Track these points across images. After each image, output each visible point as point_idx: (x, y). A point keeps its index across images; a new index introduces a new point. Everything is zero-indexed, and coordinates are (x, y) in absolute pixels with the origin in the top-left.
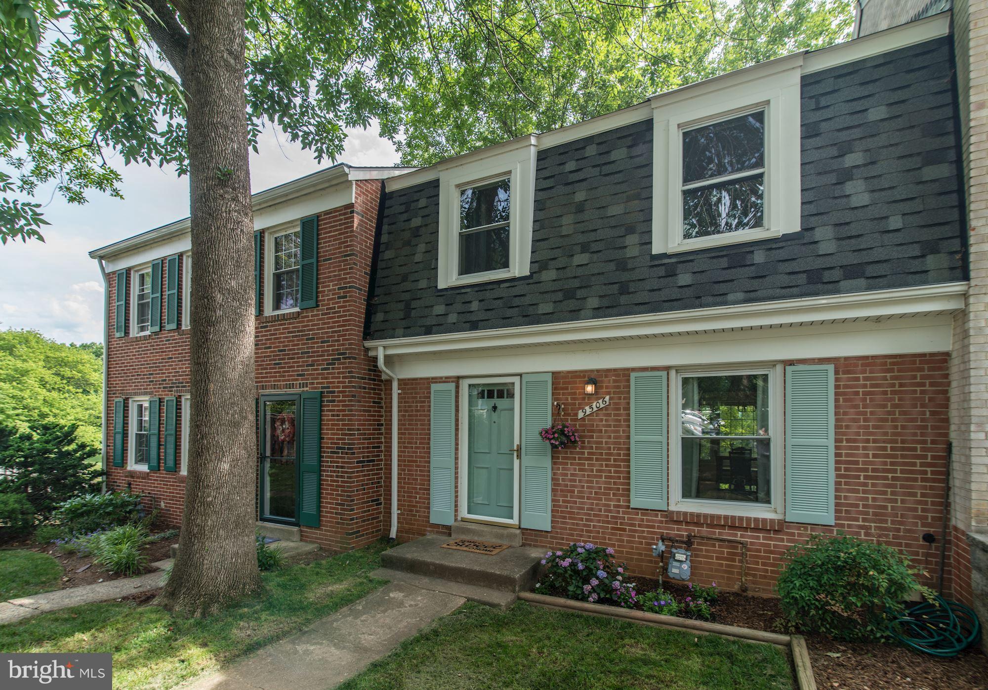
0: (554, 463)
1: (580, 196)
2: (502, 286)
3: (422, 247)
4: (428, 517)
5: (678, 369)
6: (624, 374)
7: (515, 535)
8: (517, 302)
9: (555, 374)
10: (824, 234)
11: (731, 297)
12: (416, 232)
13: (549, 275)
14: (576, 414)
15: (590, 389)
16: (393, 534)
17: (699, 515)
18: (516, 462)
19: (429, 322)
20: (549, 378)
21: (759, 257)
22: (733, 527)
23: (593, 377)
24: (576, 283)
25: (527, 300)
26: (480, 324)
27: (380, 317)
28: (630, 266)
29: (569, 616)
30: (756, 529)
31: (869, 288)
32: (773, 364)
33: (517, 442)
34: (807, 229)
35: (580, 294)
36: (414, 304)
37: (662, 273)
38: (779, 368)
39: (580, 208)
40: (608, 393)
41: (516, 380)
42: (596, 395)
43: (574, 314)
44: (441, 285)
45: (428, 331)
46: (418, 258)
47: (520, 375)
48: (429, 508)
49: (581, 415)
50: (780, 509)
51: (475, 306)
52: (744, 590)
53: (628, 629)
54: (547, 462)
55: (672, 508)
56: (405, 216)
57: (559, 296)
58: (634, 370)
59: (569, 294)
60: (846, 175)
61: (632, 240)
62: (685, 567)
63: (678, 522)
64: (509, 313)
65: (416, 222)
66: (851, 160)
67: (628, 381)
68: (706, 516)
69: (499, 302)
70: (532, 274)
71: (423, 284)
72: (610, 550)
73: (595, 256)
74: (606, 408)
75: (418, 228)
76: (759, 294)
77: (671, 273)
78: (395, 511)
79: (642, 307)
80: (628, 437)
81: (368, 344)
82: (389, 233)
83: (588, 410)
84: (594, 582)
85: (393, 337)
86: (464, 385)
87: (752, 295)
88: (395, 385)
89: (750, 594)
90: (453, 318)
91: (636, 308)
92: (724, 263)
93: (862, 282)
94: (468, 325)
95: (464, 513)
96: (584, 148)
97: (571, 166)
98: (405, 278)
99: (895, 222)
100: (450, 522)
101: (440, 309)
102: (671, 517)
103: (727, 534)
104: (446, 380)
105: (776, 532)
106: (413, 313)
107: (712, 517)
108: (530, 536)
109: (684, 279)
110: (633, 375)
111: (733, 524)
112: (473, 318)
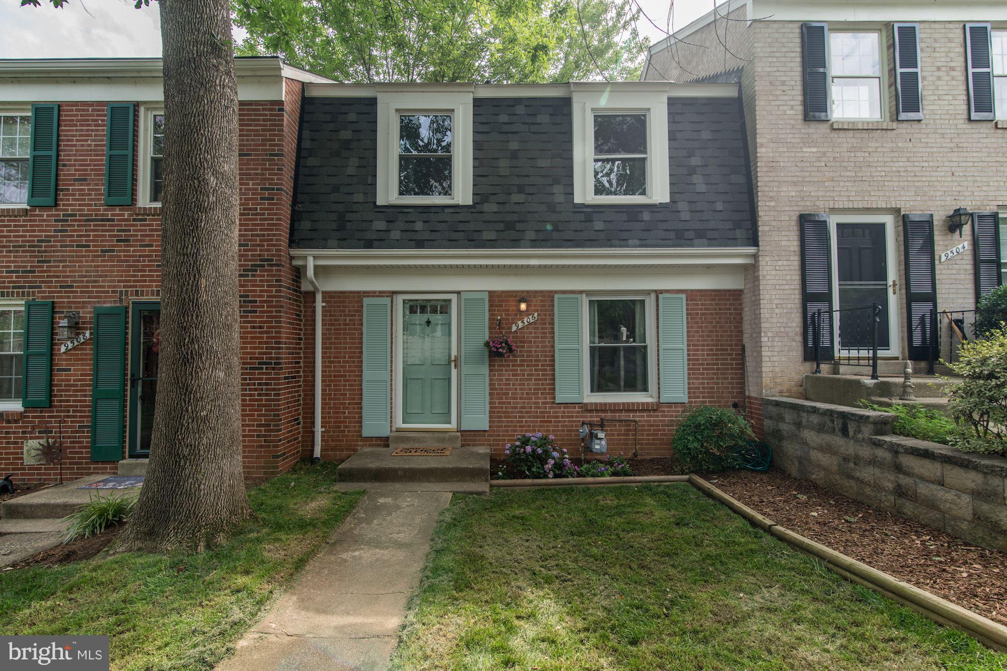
0: (491, 370)
1: (514, 146)
2: (447, 210)
3: (354, 162)
4: (360, 431)
5: (588, 293)
6: (550, 295)
7: (457, 437)
8: (461, 227)
9: (491, 294)
10: (682, 206)
11: (630, 242)
12: (346, 145)
13: (490, 207)
14: (510, 328)
15: (523, 306)
16: (317, 453)
17: (605, 404)
18: (454, 372)
19: (369, 236)
20: (486, 296)
21: (646, 216)
22: (628, 411)
23: (523, 296)
24: (515, 217)
25: (472, 226)
26: (426, 243)
27: (305, 225)
28: (558, 209)
29: (541, 491)
30: (643, 410)
31: (709, 246)
32: (648, 292)
33: (454, 353)
34: (673, 201)
35: (519, 226)
36: (349, 216)
37: (583, 219)
38: (653, 296)
39: (514, 155)
40: (537, 311)
41: (454, 298)
42: (527, 312)
43: (515, 243)
44: (380, 201)
45: (369, 245)
46: (351, 171)
47: (459, 293)
48: (361, 422)
49: (514, 328)
50: (655, 395)
51: (419, 226)
52: (635, 455)
53: (587, 491)
54: (485, 370)
55: (586, 401)
56: (331, 126)
57: (501, 226)
58: (556, 292)
59: (510, 226)
60: (692, 171)
61: (557, 189)
62: (603, 443)
63: (591, 411)
64: (455, 236)
65: (346, 135)
66: (695, 161)
67: (553, 301)
68: (610, 404)
69: (444, 224)
70: (475, 204)
71: (359, 198)
72: (551, 437)
73: (530, 197)
74: (534, 323)
75: (348, 141)
76: (648, 242)
77: (589, 220)
78: (319, 429)
79: (569, 243)
80: (553, 347)
81: (295, 252)
82: (312, 140)
83: (520, 325)
84: (552, 462)
85: (325, 247)
86: (399, 299)
87: (644, 242)
88: (319, 297)
89: (639, 458)
90: (395, 235)
91: (565, 243)
92: (624, 217)
93: (705, 241)
94: (413, 243)
95: (399, 423)
96: (513, 106)
97: (503, 118)
98: (336, 189)
99: (719, 206)
100: (386, 433)
101: (380, 225)
102: (587, 408)
103: (623, 416)
104: (381, 294)
105: (655, 410)
106: (348, 225)
107: (615, 404)
108: (468, 437)
109: (599, 225)
110: (556, 296)
111: (629, 408)
112: (418, 237)
